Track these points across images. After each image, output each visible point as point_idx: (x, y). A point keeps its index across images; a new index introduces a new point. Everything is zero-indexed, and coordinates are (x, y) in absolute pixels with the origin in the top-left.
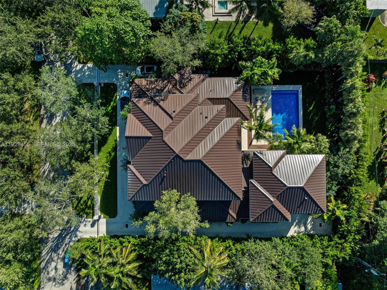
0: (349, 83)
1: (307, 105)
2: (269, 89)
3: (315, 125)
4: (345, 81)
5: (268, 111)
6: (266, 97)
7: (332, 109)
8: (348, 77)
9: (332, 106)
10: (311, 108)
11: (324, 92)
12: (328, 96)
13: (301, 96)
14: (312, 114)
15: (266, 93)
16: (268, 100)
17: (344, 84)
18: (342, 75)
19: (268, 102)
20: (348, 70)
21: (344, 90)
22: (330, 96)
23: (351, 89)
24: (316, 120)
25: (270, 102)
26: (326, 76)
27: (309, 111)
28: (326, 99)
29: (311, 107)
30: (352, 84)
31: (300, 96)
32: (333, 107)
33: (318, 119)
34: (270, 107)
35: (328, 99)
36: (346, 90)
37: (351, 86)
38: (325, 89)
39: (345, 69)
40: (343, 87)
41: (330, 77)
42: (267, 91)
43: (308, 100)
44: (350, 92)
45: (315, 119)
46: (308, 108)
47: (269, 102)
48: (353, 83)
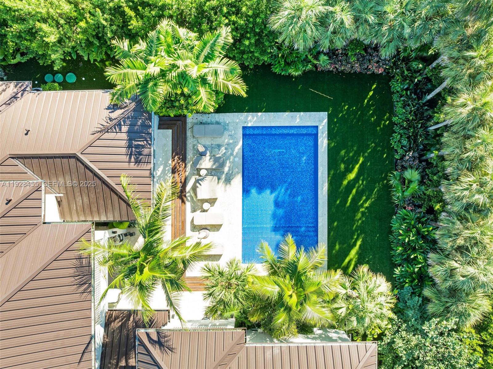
0: (464, 105)
1: (342, 166)
2: (237, 124)
3: (363, 222)
4: (449, 99)
5: (232, 182)
6: (228, 144)
7: (410, 182)
8: (459, 87)
9: (409, 171)
10: (352, 176)
11: (390, 130)
12: (399, 141)
13: (326, 142)
14: (354, 191)
15: (226, 133)
16: (232, 154)
17: (446, 109)
18: (442, 80)
19: (232, 157)
20: (461, 61)
21: (447, 128)
22: (405, 142)
23: (470, 126)
24: (367, 208)
25: (239, 160)
26: (397, 86)
27: (345, 182)
28: (396, 151)
29: (351, 171)
30: (474, 109)
31: (323, 142)
32: (413, 175)
33: (371, 205)
34: (238, 173)
35: (400, 151)
36: (454, 129)
37: (470, 114)
38: (392, 124)
39: (450, 58)
40: (442, 116)
41: (407, 89)
42: (231, 128)
43: (343, 153)
44: (467, 137)
45: (362, 206)
46: (344, 175)
47: (237, 159)
48: (478, 104)
